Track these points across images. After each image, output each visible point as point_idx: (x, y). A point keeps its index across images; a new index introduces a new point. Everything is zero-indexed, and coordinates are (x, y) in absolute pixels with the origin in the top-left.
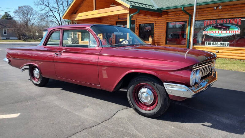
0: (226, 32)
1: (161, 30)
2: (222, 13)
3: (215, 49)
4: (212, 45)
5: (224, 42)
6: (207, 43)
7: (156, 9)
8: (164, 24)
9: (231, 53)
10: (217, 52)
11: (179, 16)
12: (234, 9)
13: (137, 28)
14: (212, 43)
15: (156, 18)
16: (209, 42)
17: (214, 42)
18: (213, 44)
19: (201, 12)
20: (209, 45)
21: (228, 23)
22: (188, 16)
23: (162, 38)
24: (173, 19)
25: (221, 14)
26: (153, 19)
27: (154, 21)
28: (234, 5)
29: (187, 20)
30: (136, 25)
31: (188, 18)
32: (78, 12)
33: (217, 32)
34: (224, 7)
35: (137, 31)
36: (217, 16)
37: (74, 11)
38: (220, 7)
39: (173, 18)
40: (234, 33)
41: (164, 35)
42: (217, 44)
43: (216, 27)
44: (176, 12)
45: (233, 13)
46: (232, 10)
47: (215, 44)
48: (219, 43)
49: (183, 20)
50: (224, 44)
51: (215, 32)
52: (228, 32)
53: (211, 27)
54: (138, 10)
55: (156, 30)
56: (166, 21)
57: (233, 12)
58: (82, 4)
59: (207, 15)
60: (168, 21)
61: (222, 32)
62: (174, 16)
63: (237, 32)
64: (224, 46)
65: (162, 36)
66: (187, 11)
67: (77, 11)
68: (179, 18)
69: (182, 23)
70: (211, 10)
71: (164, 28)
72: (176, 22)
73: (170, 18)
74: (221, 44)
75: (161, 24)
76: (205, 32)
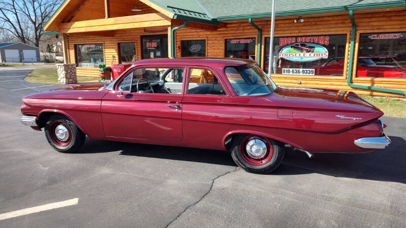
0: (310, 55)
1: (217, 51)
2: (304, 28)
3: (296, 79)
4: (291, 73)
5: (308, 70)
6: (284, 71)
7: (210, 20)
8: (220, 42)
9: (317, 84)
10: (299, 83)
11: (243, 30)
12: (319, 23)
13: (179, 47)
14: (291, 70)
15: (209, 33)
16: (288, 69)
17: (295, 69)
18: (293, 72)
20: (288, 74)
21: (311, 43)
22: (257, 30)
24: (234, 35)
25: (302, 29)
26: (203, 33)
27: (205, 36)
28: (318, 17)
29: (256, 36)
30: (177, 41)
31: (257, 33)
32: (73, 19)
33: (298, 55)
34: (306, 20)
35: (178, 51)
36: (297, 31)
37: (67, 17)
38: (302, 21)
39: (234, 33)
40: (321, 56)
42: (299, 72)
43: (296, 47)
44: (239, 24)
45: (317, 29)
46: (318, 25)
47: (295, 71)
48: (301, 70)
49: (250, 36)
50: (308, 72)
51: (296, 55)
52: (312, 54)
53: (290, 48)
54: (185, 22)
55: (208, 51)
56: (225, 37)
57: (318, 27)
58: (82, 6)
59: (284, 31)
60: (228, 37)
61: (304, 55)
62: (236, 30)
63: (324, 55)
64: (308, 74)
66: (256, 24)
67: (72, 17)
68: (244, 34)
69: (249, 41)
70: (289, 23)
71: (221, 47)
72: (239, 39)
73: (229, 33)
74: (303, 72)
75: (217, 42)
76: (281, 55)
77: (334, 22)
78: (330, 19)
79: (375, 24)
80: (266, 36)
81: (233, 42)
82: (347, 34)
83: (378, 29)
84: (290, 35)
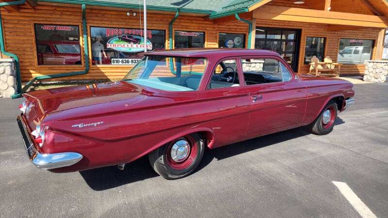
0: (137, 46)
1: (22, 38)
2: (130, 21)
4: (121, 63)
5: (136, 59)
6: (114, 62)
8: (27, 26)
11: (62, 14)
14: (120, 60)
15: (6, 13)
16: (117, 59)
17: (124, 59)
18: (123, 62)
19: (101, 15)
20: (117, 64)
21: (137, 35)
22: (81, 18)
23: (28, 53)
24: (49, 20)
25: (128, 22)
29: (80, 24)
33: (126, 46)
36: (125, 24)
38: (134, 14)
39: (49, 18)
41: (31, 48)
42: (128, 62)
43: (124, 39)
44: (54, 8)
47: (124, 61)
48: (130, 60)
49: (71, 24)
50: (136, 61)
51: (124, 46)
52: (139, 46)
53: (118, 38)
55: (6, 37)
56: (34, 20)
59: (111, 21)
60: (39, 21)
61: (132, 46)
62: (51, 14)
65: (29, 49)
68: (64, 20)
69: (69, 29)
70: (116, 15)
71: (30, 34)
72: (55, 25)
73: (41, 17)
74: (132, 61)
75: (22, 26)
76: (109, 45)
77: (155, 19)
78: (152, 16)
79: (183, 24)
80: (92, 25)
81: (45, 28)
82: (165, 31)
83: (185, 28)
84: (118, 26)
